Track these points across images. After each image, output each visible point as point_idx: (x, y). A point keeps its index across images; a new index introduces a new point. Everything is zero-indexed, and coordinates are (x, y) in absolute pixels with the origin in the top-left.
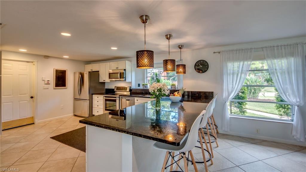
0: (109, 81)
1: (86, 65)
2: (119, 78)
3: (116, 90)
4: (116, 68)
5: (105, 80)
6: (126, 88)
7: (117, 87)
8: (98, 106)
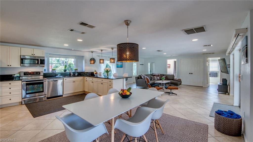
0: (20, 67)
2: (39, 63)
3: (24, 75)
4: (32, 54)
5: (11, 66)
6: (39, 72)
7: (24, 73)
8: (10, 93)
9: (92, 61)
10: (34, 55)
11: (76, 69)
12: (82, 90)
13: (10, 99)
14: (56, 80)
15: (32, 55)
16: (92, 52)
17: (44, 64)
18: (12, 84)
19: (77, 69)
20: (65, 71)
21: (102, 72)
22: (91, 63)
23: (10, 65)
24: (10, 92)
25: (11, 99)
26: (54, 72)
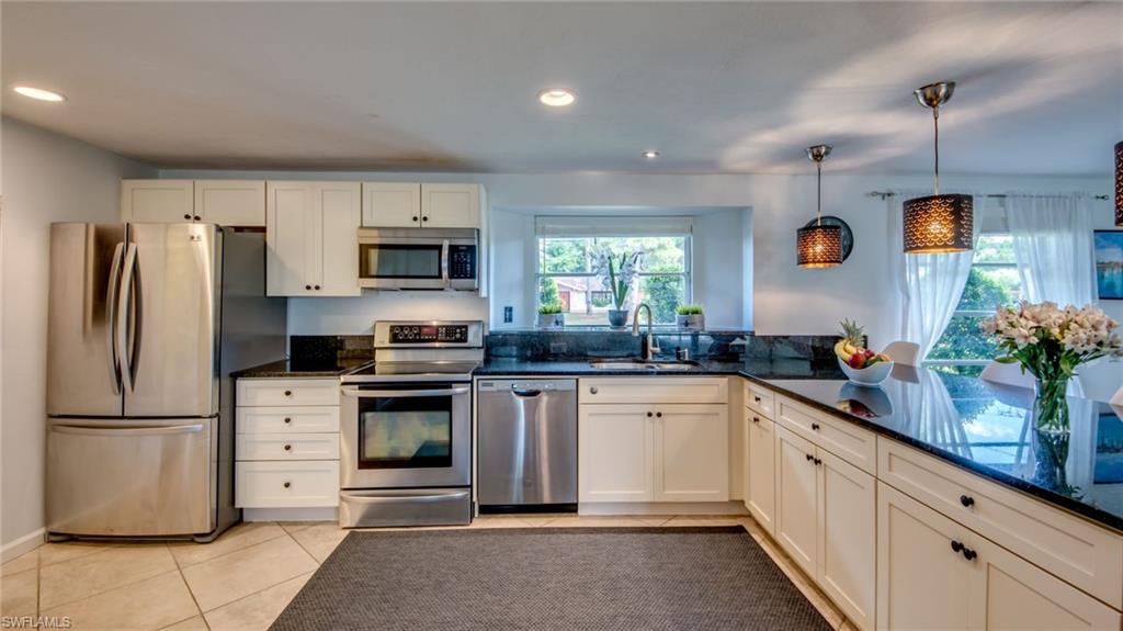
0: (357, 292)
1: (128, 184)
2: (445, 273)
3: (391, 342)
4: (415, 219)
5: (317, 288)
6: (460, 327)
7: (392, 328)
8: (288, 448)
9: (819, 236)
10: (425, 224)
11: (693, 306)
12: (719, 493)
13: (287, 485)
14: (534, 388)
15: (417, 224)
16: (818, 157)
17: (472, 276)
18: (298, 396)
19: (696, 312)
20: (619, 320)
21: (926, 340)
22: (803, 260)
23: (316, 284)
24: (288, 439)
25: (292, 485)
26: (553, 328)
